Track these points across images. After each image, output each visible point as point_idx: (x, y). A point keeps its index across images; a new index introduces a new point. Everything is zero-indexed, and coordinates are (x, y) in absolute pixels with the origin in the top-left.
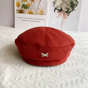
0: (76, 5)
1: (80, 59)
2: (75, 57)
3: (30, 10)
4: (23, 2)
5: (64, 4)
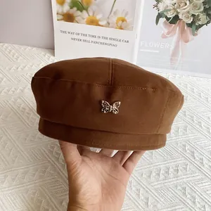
3: (91, 14)
5: (186, 4)
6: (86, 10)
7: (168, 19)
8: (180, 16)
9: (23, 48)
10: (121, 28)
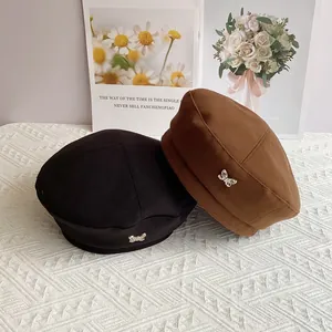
0: (291, 53)
3: (139, 72)
4: (116, 48)
5: (251, 51)
6: (133, 68)
7: (233, 70)
8: (247, 65)
9: (47, 125)
10: (177, 86)
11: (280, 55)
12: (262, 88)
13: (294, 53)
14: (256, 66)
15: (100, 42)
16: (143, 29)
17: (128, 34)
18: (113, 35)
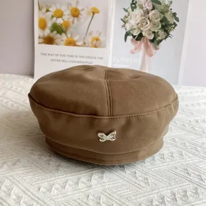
0: (173, 26)
1: (187, 144)
2: (177, 140)
3: (69, 36)
4: (55, 19)
5: (147, 23)
6: (65, 33)
7: (134, 37)
8: (144, 34)
10: (96, 47)
11: (166, 27)
12: (154, 51)
13: (176, 25)
14: (150, 34)
15: (44, 14)
16: (74, 5)
17: (64, 8)
18: (53, 9)
